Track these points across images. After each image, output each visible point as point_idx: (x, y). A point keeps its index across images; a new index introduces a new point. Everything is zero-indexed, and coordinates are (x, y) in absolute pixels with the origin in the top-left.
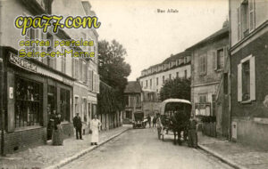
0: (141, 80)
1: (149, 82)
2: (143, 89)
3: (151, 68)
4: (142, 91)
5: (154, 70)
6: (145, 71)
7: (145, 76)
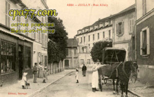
0: (77, 37)
1: (83, 38)
2: (79, 44)
3: (85, 28)
4: (78, 46)
5: (87, 30)
6: (80, 30)
7: (80, 34)
